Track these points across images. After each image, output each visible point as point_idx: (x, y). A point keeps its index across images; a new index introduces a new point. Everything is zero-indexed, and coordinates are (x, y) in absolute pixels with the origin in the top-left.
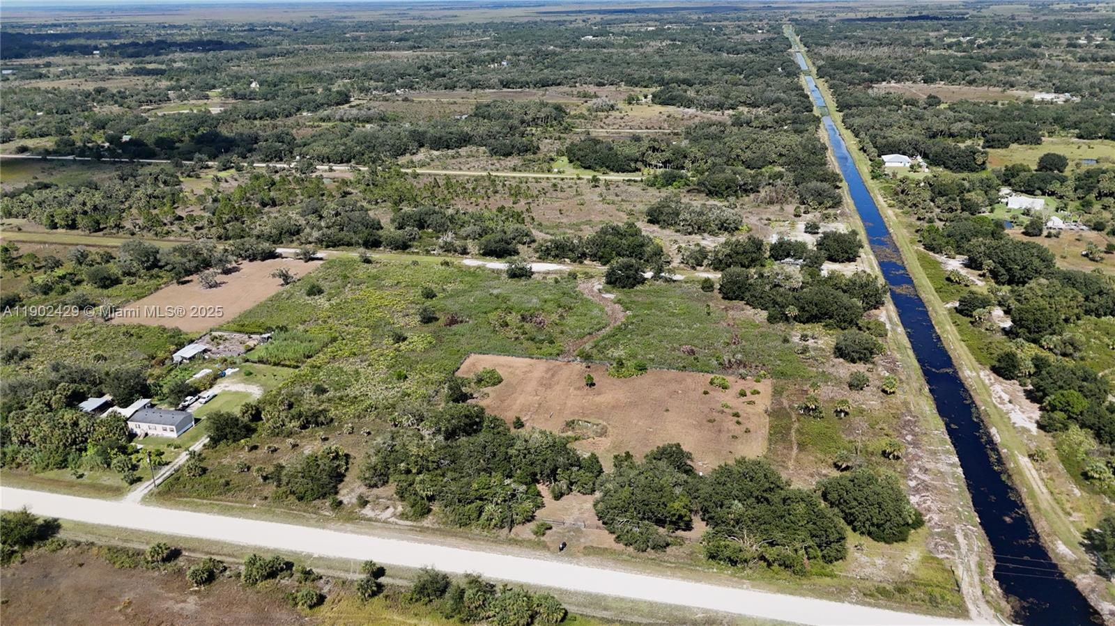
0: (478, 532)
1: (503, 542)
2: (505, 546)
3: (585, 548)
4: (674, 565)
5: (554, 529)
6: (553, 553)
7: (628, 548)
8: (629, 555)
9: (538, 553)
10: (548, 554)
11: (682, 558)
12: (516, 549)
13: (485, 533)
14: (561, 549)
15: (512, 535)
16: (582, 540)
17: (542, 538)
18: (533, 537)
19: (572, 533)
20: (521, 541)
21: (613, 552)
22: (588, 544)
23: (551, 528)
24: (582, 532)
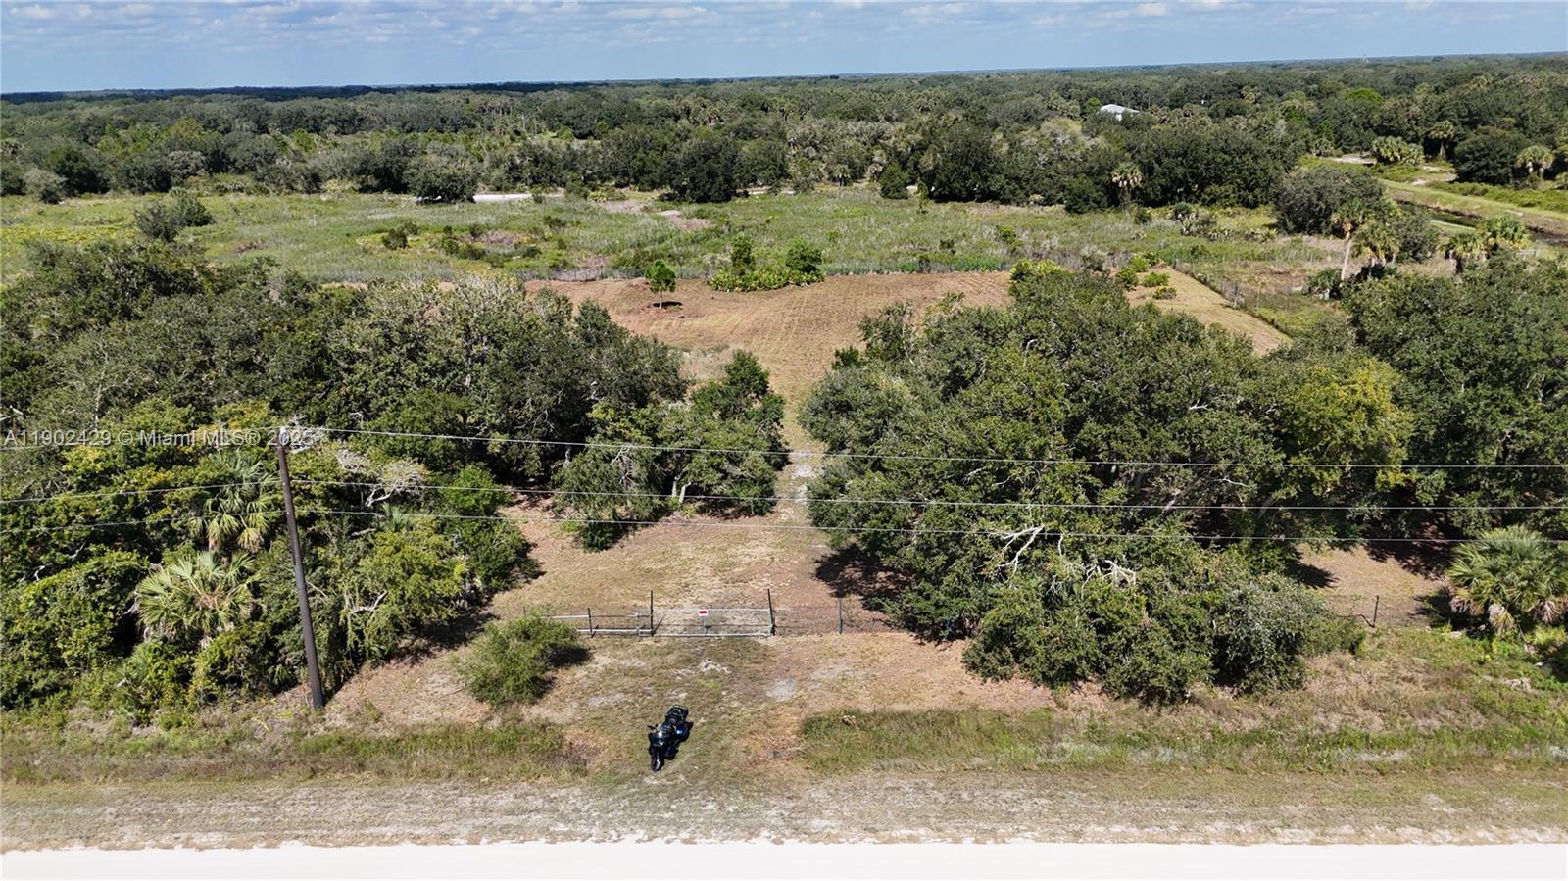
0: (102, 730)
1: (269, 766)
2: (273, 789)
3: (809, 727)
4: (1398, 755)
5: (601, 660)
6: (611, 781)
7: (1073, 699)
8: (1095, 734)
9: (506, 799)
10: (573, 795)
11: (1429, 708)
12: (352, 798)
13: (155, 731)
14: (663, 750)
15: (337, 715)
16: (782, 691)
17: (534, 712)
18: (468, 711)
19: (707, 666)
20: (393, 747)
21: (994, 730)
22: (824, 705)
23: (577, 656)
24: (766, 654)
